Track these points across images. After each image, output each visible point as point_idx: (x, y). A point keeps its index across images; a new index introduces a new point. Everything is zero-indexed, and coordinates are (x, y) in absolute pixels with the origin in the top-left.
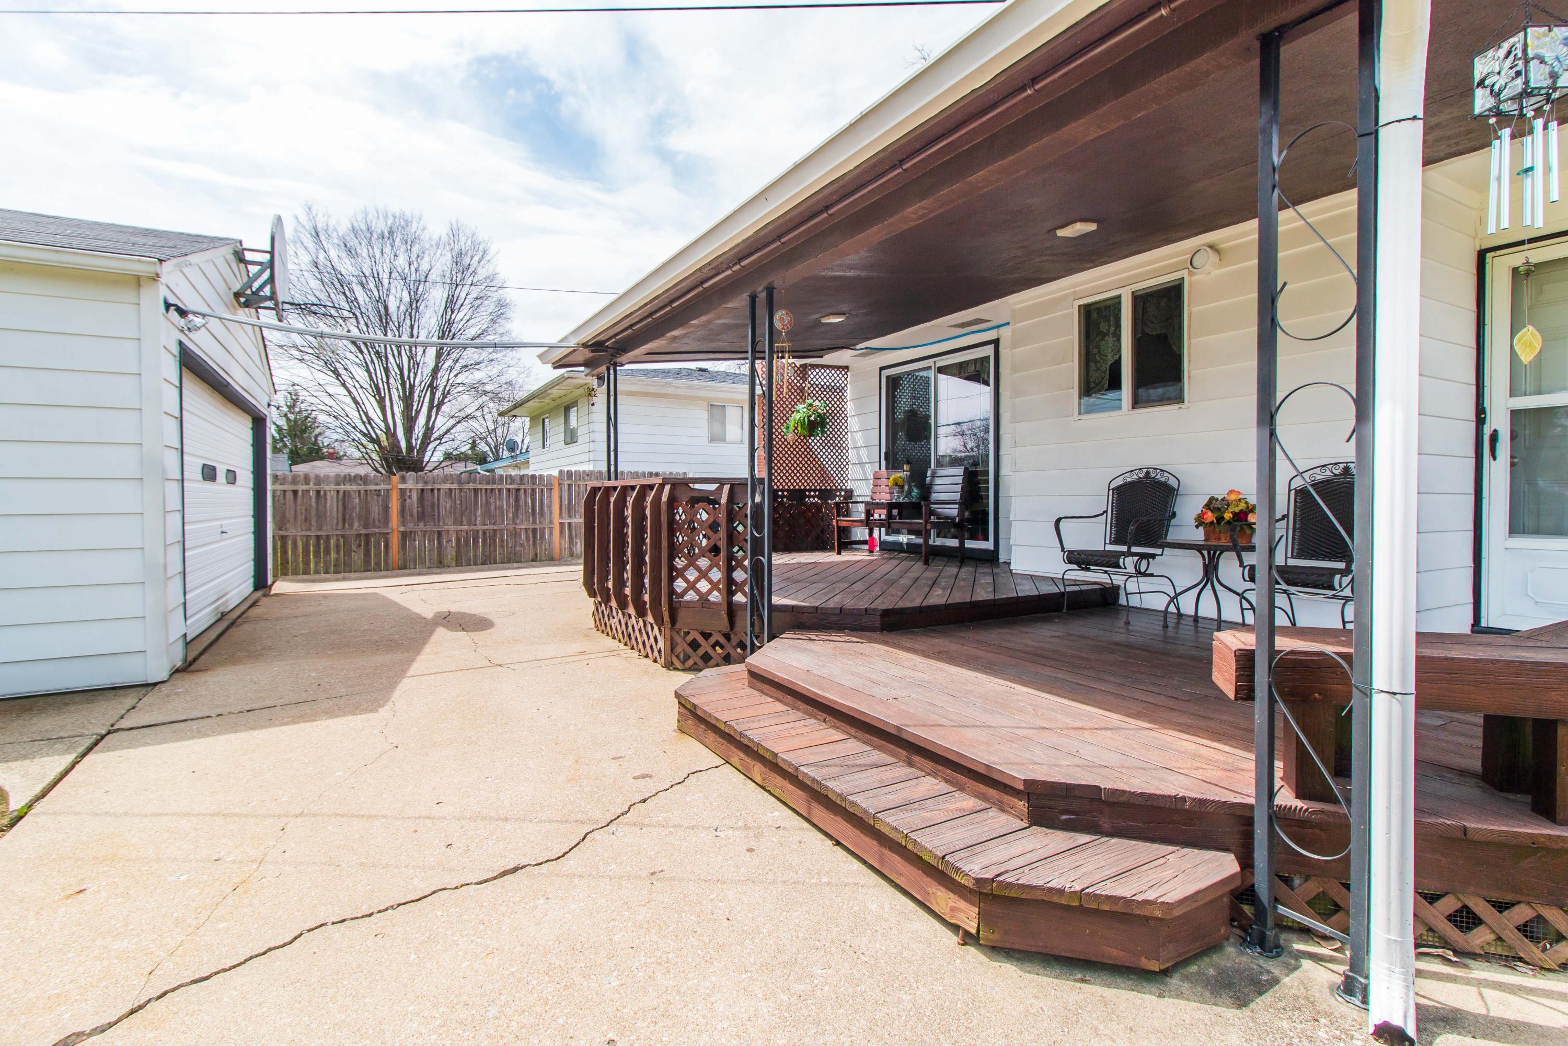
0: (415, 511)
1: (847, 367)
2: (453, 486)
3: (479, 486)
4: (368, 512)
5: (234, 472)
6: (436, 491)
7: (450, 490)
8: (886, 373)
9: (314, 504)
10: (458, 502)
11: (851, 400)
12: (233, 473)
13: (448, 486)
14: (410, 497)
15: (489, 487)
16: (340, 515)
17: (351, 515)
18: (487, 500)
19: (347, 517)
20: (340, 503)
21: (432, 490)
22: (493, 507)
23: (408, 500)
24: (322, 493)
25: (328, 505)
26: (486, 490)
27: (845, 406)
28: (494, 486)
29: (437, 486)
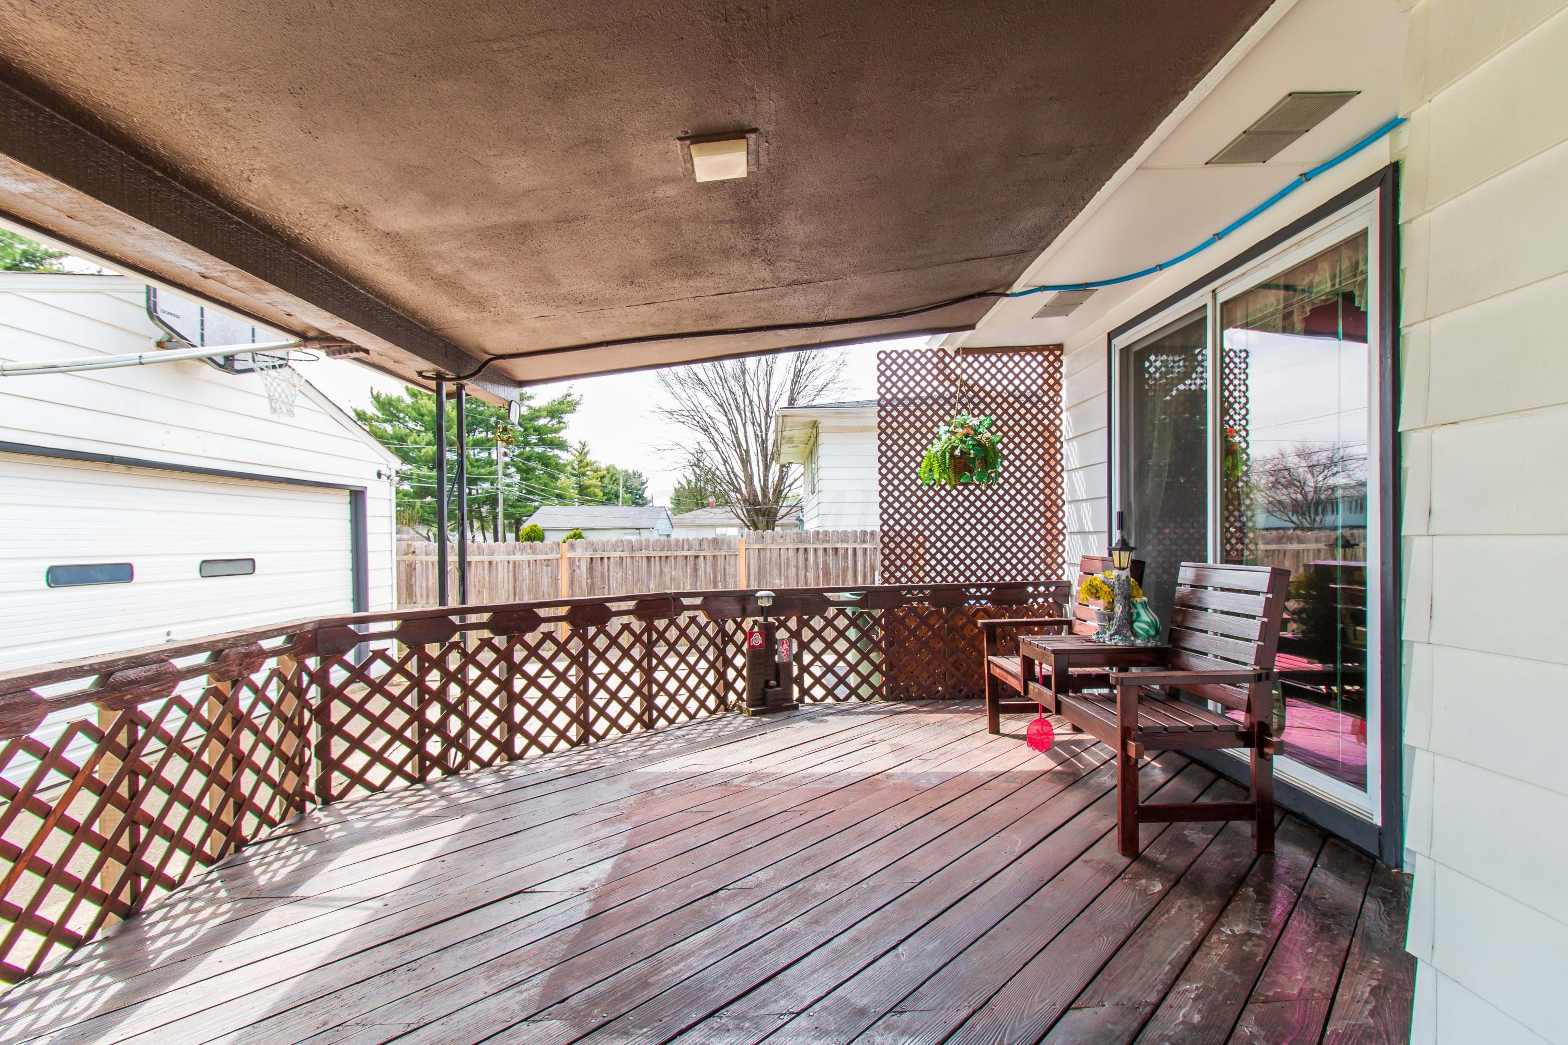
0: (584, 583)
1: (1060, 347)
2: (623, 554)
3: (652, 554)
4: (538, 584)
5: (253, 560)
6: (606, 560)
7: (621, 558)
8: (1121, 342)
9: (486, 576)
10: (630, 573)
11: (1068, 409)
12: (251, 562)
13: (618, 554)
14: (579, 567)
15: (663, 554)
16: (511, 587)
17: (521, 588)
18: (661, 570)
19: (518, 590)
20: (511, 574)
21: (602, 559)
22: (668, 578)
23: (577, 571)
24: (494, 563)
25: (500, 576)
26: (660, 557)
27: (1057, 422)
28: (669, 554)
29: (606, 555)
